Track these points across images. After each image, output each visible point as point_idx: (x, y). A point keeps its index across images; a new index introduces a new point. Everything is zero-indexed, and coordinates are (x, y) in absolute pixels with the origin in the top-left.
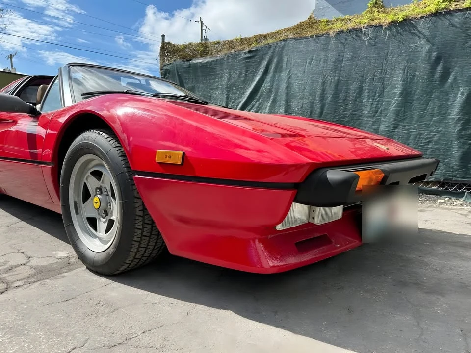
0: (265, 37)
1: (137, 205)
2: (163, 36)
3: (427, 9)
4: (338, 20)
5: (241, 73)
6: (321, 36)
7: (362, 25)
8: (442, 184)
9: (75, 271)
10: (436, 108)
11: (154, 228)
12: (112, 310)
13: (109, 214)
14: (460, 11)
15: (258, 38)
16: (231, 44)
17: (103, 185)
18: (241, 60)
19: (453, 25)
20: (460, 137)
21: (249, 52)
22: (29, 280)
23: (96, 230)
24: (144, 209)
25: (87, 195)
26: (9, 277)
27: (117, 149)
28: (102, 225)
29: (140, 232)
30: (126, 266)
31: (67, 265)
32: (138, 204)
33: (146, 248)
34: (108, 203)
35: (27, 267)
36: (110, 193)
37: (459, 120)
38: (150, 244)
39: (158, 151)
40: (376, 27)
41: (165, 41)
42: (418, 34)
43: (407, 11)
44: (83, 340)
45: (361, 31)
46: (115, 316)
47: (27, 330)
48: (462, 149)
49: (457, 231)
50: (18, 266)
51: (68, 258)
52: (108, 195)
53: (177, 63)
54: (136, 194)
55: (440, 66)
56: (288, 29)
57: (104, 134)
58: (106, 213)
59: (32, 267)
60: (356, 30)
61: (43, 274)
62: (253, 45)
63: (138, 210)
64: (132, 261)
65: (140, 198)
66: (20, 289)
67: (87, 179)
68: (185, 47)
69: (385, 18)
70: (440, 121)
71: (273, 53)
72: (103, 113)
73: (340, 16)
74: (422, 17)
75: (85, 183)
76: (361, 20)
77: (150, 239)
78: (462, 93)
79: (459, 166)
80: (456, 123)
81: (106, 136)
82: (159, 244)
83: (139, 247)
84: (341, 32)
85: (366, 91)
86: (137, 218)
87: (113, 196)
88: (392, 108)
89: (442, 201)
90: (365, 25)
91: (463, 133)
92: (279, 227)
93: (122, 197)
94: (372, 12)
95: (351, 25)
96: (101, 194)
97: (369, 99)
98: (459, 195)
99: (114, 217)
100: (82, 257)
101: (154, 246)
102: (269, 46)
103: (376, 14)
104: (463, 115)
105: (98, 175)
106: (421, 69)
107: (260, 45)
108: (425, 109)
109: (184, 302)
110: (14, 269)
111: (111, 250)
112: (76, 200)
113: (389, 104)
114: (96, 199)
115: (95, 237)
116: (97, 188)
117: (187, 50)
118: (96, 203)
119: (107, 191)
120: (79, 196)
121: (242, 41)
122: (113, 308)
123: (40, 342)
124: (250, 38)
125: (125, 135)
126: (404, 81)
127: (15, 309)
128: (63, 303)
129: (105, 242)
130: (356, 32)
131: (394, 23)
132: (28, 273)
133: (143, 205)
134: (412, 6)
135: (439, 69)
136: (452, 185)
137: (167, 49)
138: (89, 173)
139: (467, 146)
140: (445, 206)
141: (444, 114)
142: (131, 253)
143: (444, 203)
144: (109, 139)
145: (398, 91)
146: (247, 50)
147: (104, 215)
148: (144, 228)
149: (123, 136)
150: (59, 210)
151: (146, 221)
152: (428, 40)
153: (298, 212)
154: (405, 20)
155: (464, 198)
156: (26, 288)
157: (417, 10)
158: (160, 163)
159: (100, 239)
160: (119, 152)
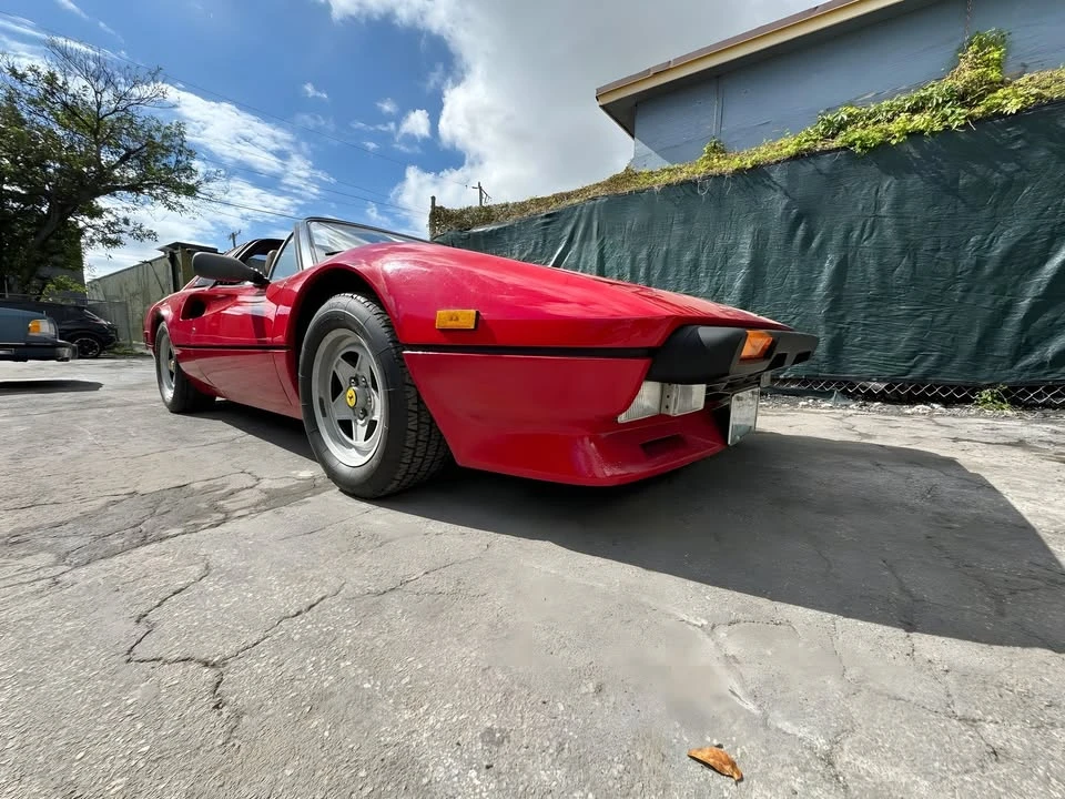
0: (568, 196)
1: (409, 396)
2: (433, 198)
3: (784, 151)
4: (664, 170)
5: (537, 243)
6: (643, 191)
7: (697, 176)
8: (805, 383)
9: (323, 494)
10: (796, 282)
11: (433, 431)
12: (378, 543)
13: (370, 414)
14: (829, 151)
15: (559, 197)
16: (522, 207)
17: (360, 374)
18: (537, 226)
19: (819, 172)
20: (827, 319)
21: (548, 216)
22: (257, 508)
23: (351, 436)
24: (420, 401)
25: (337, 389)
26: (227, 505)
27: (378, 316)
28: (360, 429)
29: (414, 434)
30: (396, 483)
31: (312, 487)
32: (411, 394)
33: (424, 460)
34: (368, 399)
35: (255, 491)
36: (370, 383)
37: (827, 296)
38: (429, 453)
39: (439, 312)
40: (715, 177)
41: (437, 205)
42: (772, 185)
43: (757, 155)
44: (337, 586)
45: (695, 183)
46: (383, 552)
47: (252, 574)
48: (830, 336)
49: (837, 437)
50: (243, 489)
51: (313, 478)
52: (367, 386)
53: (452, 233)
54: (407, 381)
55: (802, 227)
56: (598, 184)
57: (359, 298)
58: (365, 413)
59: (261, 491)
60: (690, 182)
61: (276, 499)
62: (552, 207)
63: (410, 402)
64: (404, 477)
65: (414, 386)
66: (244, 519)
67: (336, 366)
68: (463, 212)
69: (728, 165)
70: (801, 301)
71: (580, 216)
72: (362, 267)
73: (667, 165)
74: (778, 162)
75: (334, 373)
76: (696, 169)
77: (428, 445)
78: (831, 262)
79: (827, 357)
80: (823, 301)
81: (363, 300)
82: (441, 454)
83: (414, 455)
84: (669, 185)
85: (704, 263)
86: (410, 414)
87: (375, 386)
88: (738, 284)
89: (805, 403)
90: (701, 176)
91: (832, 315)
92: (622, 418)
93: (387, 385)
94: (709, 159)
95: (683, 176)
96: (357, 385)
97: (707, 273)
98: (826, 395)
99: (376, 417)
100: (333, 475)
101: (435, 456)
102: (574, 208)
103: (716, 160)
104: (833, 289)
105: (352, 358)
106: (776, 232)
107: (561, 206)
108: (781, 285)
109: (481, 532)
110: (236, 494)
111: (374, 462)
112: (322, 396)
113: (733, 279)
114: (350, 392)
115: (351, 446)
116: (351, 378)
117: (466, 216)
118: (351, 398)
119: (365, 381)
120: (326, 391)
121: (538, 202)
122: (379, 541)
123: (271, 590)
124: (548, 198)
125: (391, 298)
126: (754, 248)
127: (236, 546)
128: (307, 536)
129: (364, 453)
130: (689, 185)
131: (739, 172)
132: (257, 498)
133: (418, 396)
134: (763, 149)
135: (800, 232)
136: (818, 383)
137: (438, 215)
138: (339, 358)
139: (837, 331)
140: (809, 409)
141: (807, 289)
142: (402, 465)
143: (808, 406)
144: (367, 304)
145: (745, 261)
146: (545, 213)
147: (362, 416)
148: (419, 429)
149: (390, 300)
150: (299, 414)
151: (423, 420)
152: (786, 194)
153: (648, 398)
154: (754, 167)
155: (833, 399)
156: (253, 518)
157: (772, 153)
158: (443, 330)
159: (357, 449)
160: (381, 320)
